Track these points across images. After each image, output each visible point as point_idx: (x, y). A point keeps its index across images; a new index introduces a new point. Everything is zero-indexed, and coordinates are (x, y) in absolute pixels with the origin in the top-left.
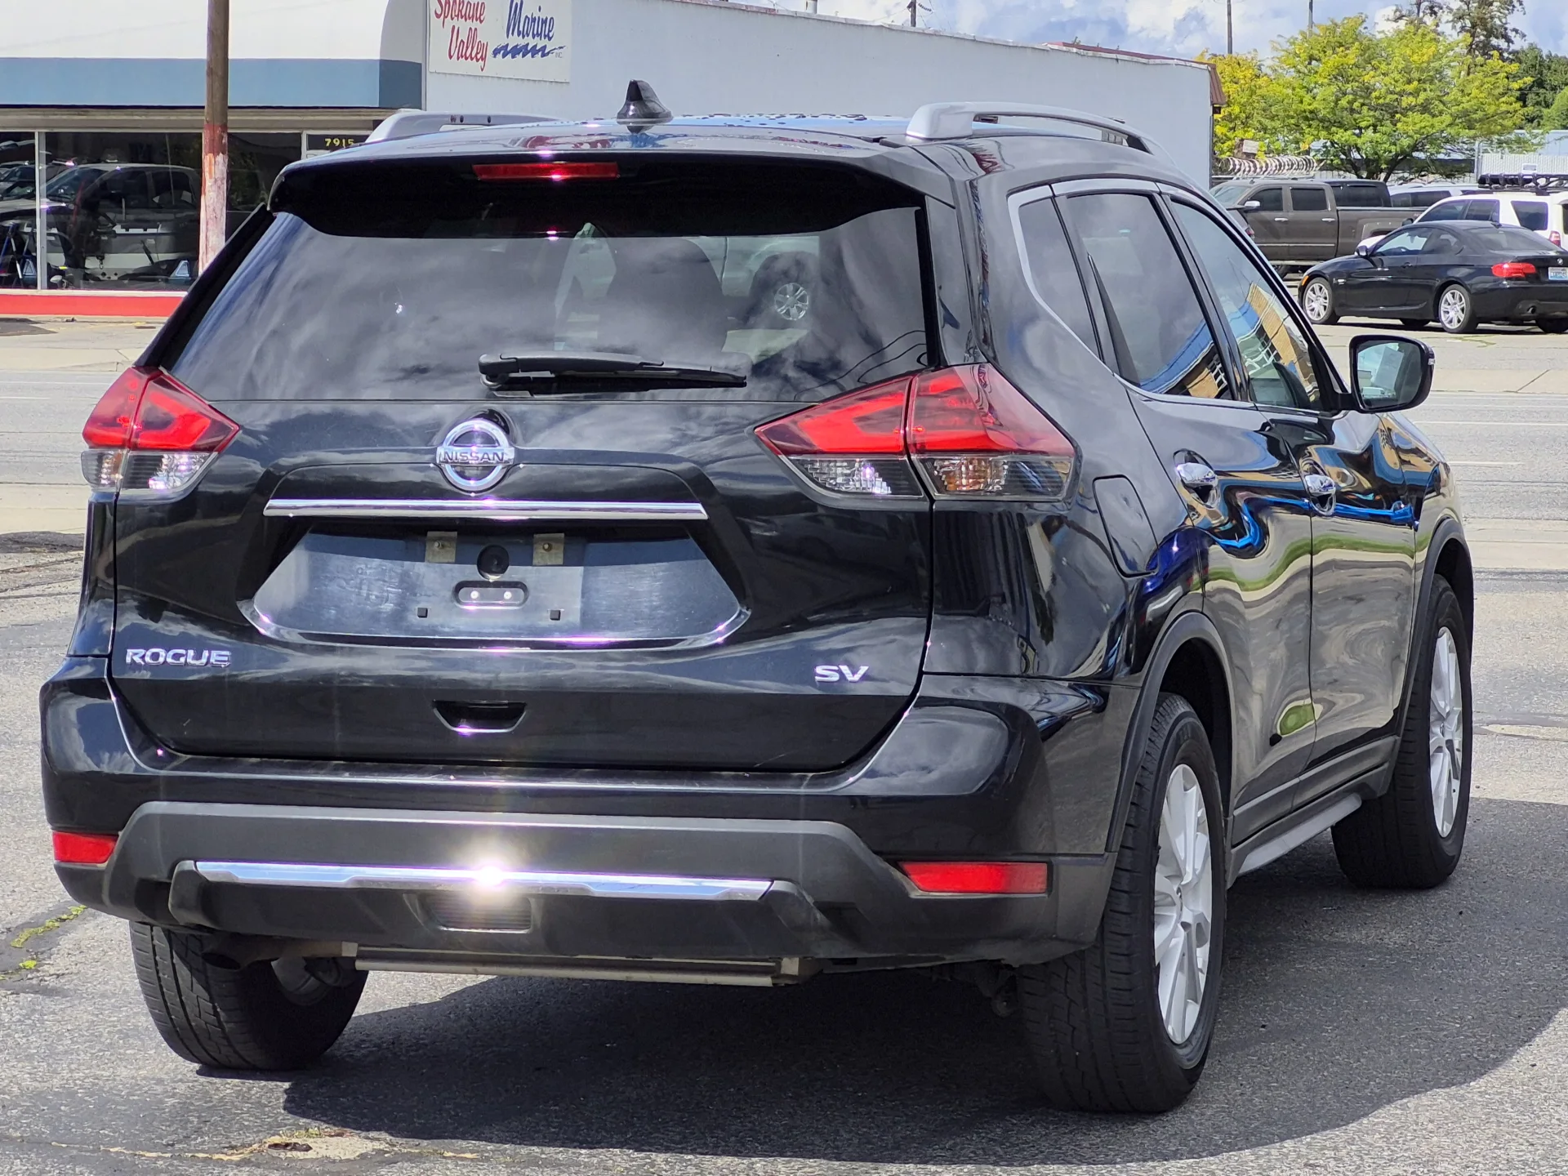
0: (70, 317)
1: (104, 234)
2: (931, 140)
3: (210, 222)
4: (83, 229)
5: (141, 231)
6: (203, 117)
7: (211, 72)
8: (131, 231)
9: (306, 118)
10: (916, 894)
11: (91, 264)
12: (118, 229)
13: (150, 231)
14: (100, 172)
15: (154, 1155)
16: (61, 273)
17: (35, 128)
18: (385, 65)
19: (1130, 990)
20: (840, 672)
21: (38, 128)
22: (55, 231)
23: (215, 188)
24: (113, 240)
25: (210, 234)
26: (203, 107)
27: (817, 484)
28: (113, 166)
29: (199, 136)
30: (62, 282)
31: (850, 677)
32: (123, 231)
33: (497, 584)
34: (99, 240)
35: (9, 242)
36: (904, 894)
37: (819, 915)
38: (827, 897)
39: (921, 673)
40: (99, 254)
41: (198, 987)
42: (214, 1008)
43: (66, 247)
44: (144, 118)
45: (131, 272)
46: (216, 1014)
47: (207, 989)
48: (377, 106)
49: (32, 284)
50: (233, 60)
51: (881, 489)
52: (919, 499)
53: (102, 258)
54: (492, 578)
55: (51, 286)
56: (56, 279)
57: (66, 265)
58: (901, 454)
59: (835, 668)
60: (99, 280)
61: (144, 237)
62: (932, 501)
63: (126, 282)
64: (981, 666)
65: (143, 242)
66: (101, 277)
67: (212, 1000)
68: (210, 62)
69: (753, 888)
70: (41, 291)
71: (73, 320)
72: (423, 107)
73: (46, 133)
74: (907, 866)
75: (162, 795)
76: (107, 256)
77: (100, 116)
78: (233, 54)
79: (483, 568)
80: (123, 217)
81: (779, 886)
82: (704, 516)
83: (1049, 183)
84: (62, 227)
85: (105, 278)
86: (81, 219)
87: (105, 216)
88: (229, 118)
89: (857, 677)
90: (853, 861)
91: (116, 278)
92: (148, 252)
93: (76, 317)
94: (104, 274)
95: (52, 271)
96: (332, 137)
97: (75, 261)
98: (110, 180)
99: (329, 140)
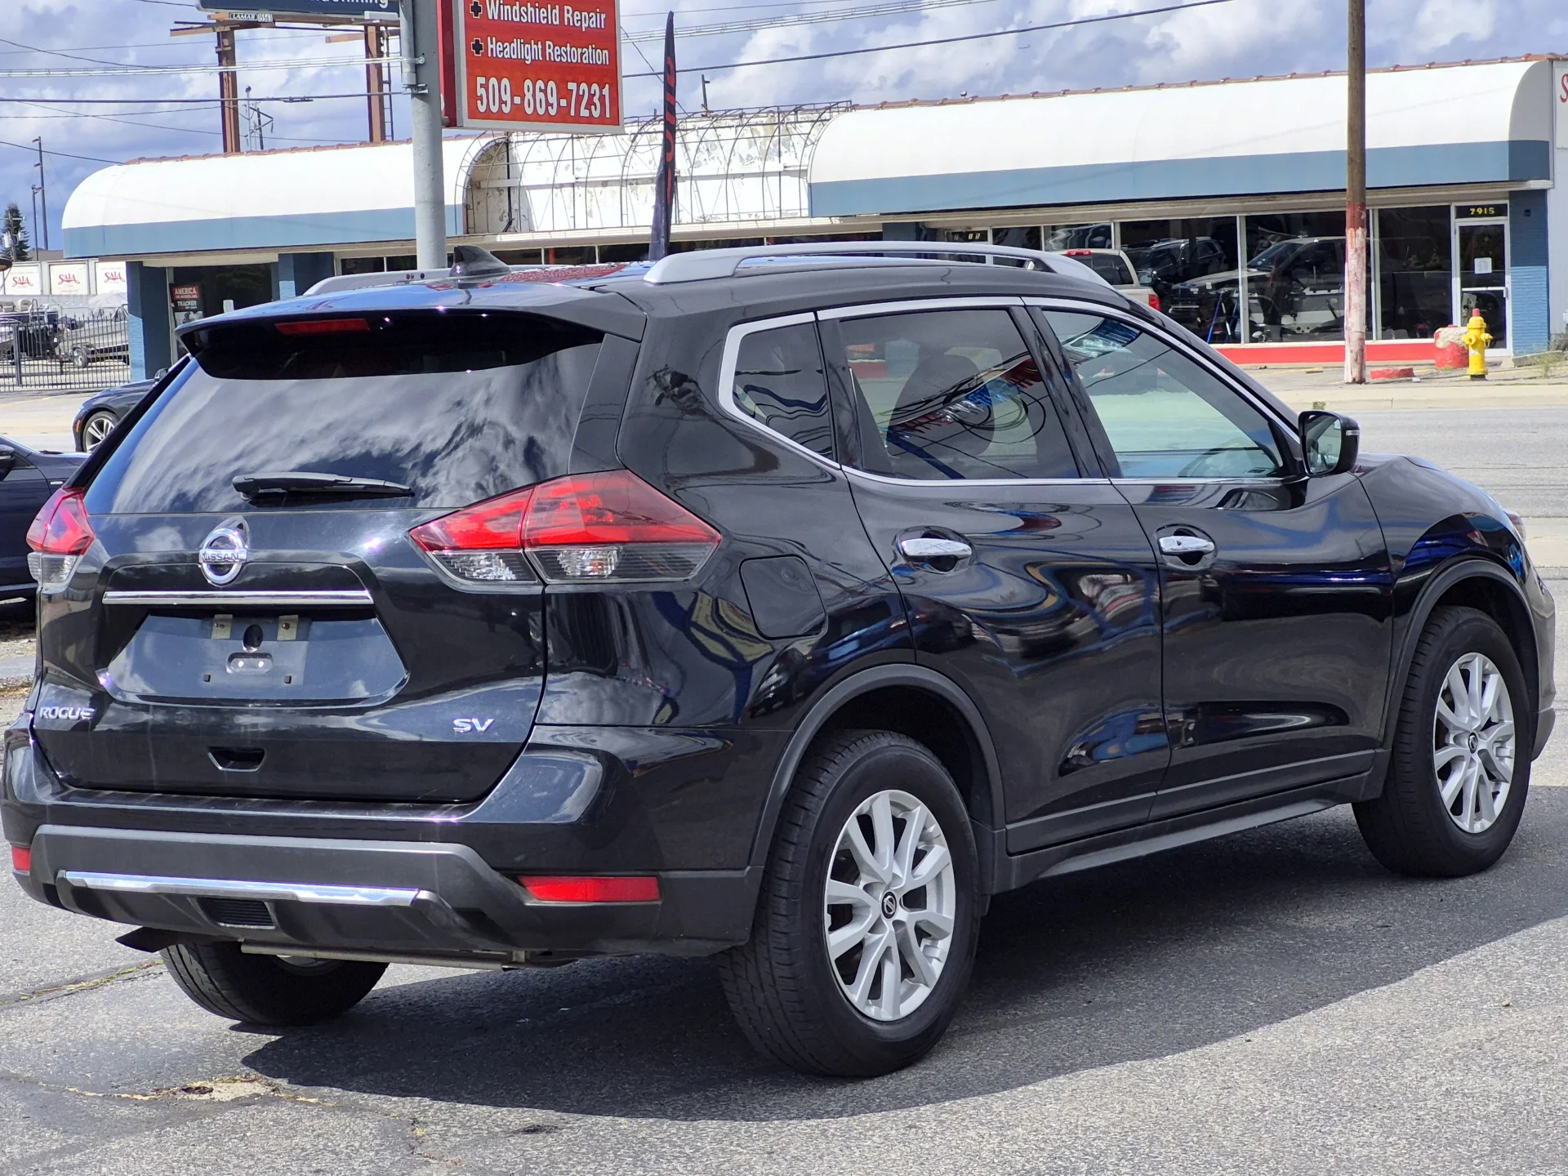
0: (1263, 365)
1: (1296, 296)
2: (662, 284)
3: (1352, 284)
4: (1279, 292)
5: (1325, 292)
6: (1344, 198)
7: (1351, 161)
8: (1318, 293)
9: (1452, 193)
10: (531, 903)
11: (1286, 321)
12: (1307, 292)
13: (1333, 292)
14: (1294, 246)
15: (92, 1094)
16: (1261, 329)
17: (1237, 212)
18: (1513, 145)
19: (793, 978)
20: (471, 723)
21: (1239, 213)
22: (1256, 295)
23: (1355, 256)
24: (1304, 301)
25: (1352, 294)
26: (1344, 190)
27: (456, 572)
28: (1304, 241)
29: (1344, 213)
30: (1261, 337)
31: (479, 728)
32: (1312, 293)
33: (255, 655)
34: (1293, 301)
35: (1221, 306)
36: (521, 903)
37: (458, 919)
38: (463, 905)
39: (534, 724)
40: (1292, 312)
41: (194, 961)
42: (209, 978)
43: (1265, 305)
44: (1319, 200)
45: (1320, 326)
46: (212, 983)
47: (201, 962)
48: (1507, 179)
49: (1236, 339)
50: (1369, 149)
51: (507, 574)
52: (535, 584)
53: (1295, 316)
54: (254, 650)
55: (1253, 340)
56: (1256, 334)
57: (1265, 322)
58: (518, 548)
59: (468, 720)
60: (1294, 333)
61: (1326, 298)
62: (545, 585)
63: (1316, 334)
64: (608, 717)
65: (1328, 301)
66: (1297, 332)
67: (206, 972)
68: (1351, 152)
69: (404, 896)
70: (1244, 345)
71: (1265, 368)
72: (1551, 177)
73: (1247, 217)
74: (524, 880)
75: (48, 821)
76: (1299, 314)
77: (1285, 201)
78: (1370, 144)
79: (247, 643)
80: (1314, 281)
81: (424, 895)
82: (371, 601)
83: (815, 310)
84: (1261, 291)
85: (1300, 332)
86: (1276, 284)
87: (1298, 281)
88: (1367, 197)
89: (484, 728)
90: (475, 877)
91: (1307, 331)
92: (1332, 310)
93: (1268, 365)
94: (1299, 329)
95: (1253, 327)
96: (1476, 207)
97: (1273, 318)
98: (1304, 252)
99: (1473, 210)
